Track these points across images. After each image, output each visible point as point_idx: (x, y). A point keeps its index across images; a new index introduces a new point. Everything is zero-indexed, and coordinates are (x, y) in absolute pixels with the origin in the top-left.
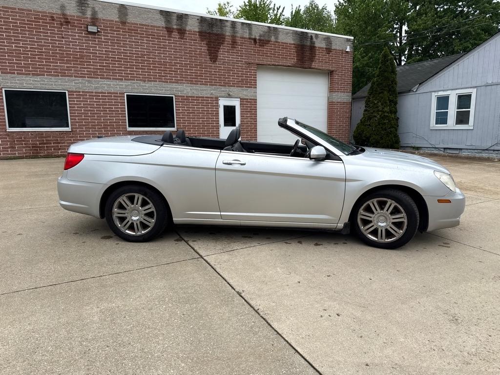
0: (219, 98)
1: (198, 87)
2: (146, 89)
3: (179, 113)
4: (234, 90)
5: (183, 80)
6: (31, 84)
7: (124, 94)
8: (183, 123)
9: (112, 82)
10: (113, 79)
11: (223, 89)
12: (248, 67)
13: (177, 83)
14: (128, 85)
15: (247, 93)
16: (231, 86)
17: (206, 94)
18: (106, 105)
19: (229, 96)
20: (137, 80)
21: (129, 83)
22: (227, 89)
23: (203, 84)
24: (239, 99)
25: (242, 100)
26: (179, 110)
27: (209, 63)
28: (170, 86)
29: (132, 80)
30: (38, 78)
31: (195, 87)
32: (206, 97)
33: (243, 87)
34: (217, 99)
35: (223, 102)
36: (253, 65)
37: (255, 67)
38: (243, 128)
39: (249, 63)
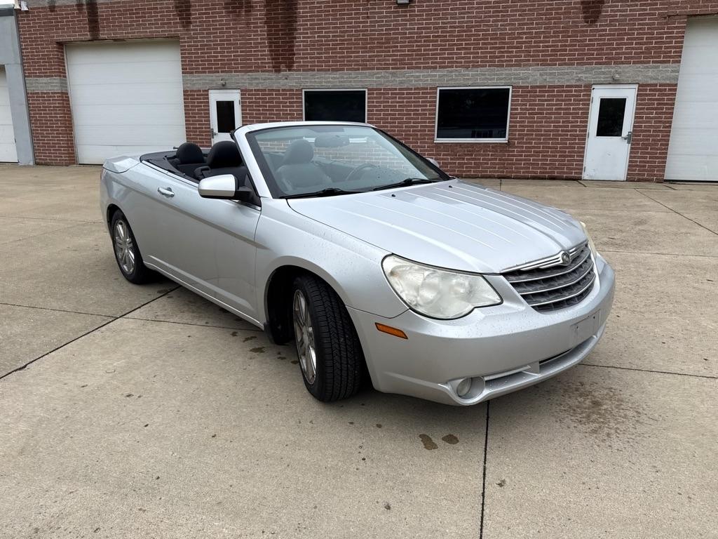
1: (556, 70)
2: (468, 79)
3: (516, 114)
4: (629, 70)
5: (529, 60)
6: (329, 82)
7: (436, 88)
8: (519, 131)
9: (422, 72)
10: (424, 68)
11: (604, 69)
12: (667, 23)
13: (520, 66)
14: (444, 75)
15: (655, 73)
16: (622, 63)
17: (568, 80)
18: (411, 106)
20: (456, 67)
21: (445, 72)
22: (612, 69)
23: (565, 64)
25: (642, 87)
26: (517, 109)
27: (582, 27)
28: (505, 72)
29: (450, 67)
30: (337, 75)
31: (548, 70)
32: (567, 86)
33: (649, 62)
34: (589, 88)
35: (600, 93)
36: (677, 17)
37: (683, 23)
38: (638, 140)
39: (669, 16)
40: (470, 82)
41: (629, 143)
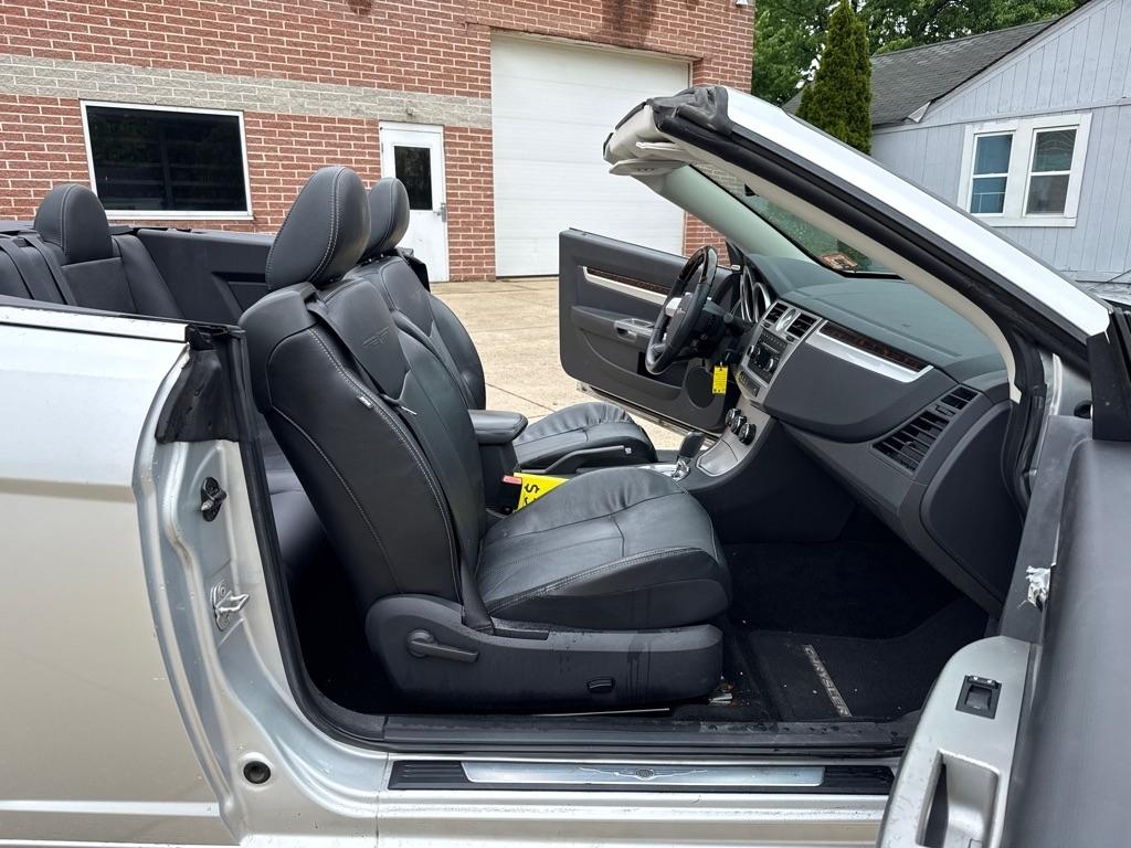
0: (381, 125)
1: (317, 88)
2: (151, 90)
3: (259, 166)
4: (426, 103)
5: (267, 66)
7: (77, 102)
8: (270, 198)
9: (34, 63)
10: (38, 53)
11: (391, 95)
12: (466, 34)
13: (250, 73)
14: (91, 75)
15: (462, 111)
16: (417, 89)
17: (340, 110)
18: (20, 137)
19: (411, 119)
20: (117, 60)
21: (93, 67)
22: (404, 97)
23: (331, 81)
24: (441, 129)
25: (449, 131)
26: (260, 157)
27: (348, 17)
28: (226, 82)
29: (103, 59)
31: (305, 87)
32: (340, 121)
33: (451, 93)
34: (374, 126)
35: (393, 137)
36: (478, 27)
37: (485, 37)
38: (456, 216)
39: (468, 23)
40: (155, 97)
41: (444, 220)
